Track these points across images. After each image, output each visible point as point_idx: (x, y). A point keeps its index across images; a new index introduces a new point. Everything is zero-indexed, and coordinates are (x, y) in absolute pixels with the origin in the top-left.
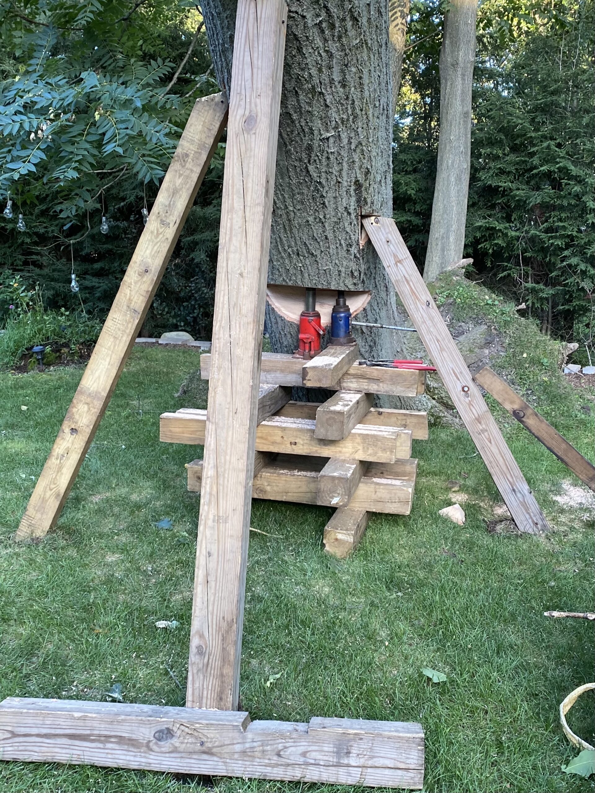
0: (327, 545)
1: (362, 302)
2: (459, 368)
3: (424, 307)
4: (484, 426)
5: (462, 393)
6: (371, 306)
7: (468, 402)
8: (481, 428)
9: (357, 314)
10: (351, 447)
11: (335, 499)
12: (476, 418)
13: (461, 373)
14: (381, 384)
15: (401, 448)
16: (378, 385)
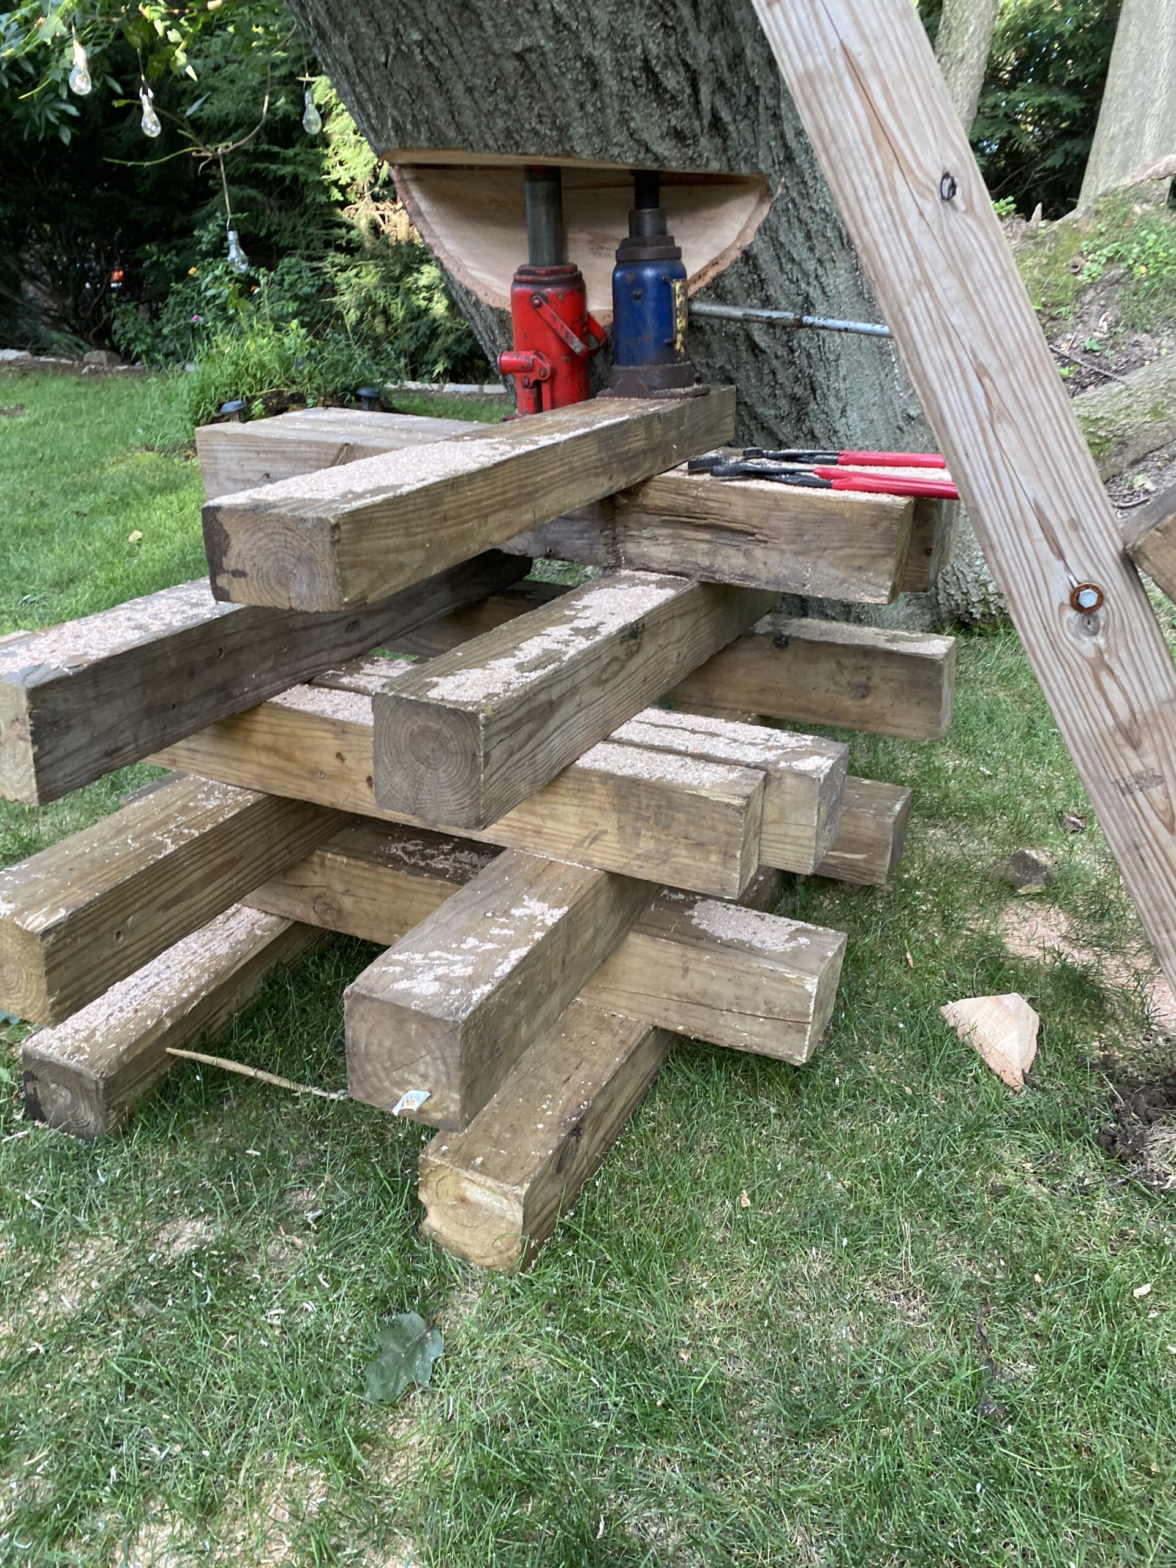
0: (432, 1211)
1: (737, 227)
2: (1068, 501)
3: (928, 208)
4: (1151, 760)
5: (1071, 614)
6: (777, 244)
7: (1091, 653)
8: (1137, 765)
9: (720, 276)
10: (573, 819)
11: (412, 1093)
12: (1119, 726)
13: (1075, 525)
14: (758, 552)
15: (780, 829)
16: (747, 554)
